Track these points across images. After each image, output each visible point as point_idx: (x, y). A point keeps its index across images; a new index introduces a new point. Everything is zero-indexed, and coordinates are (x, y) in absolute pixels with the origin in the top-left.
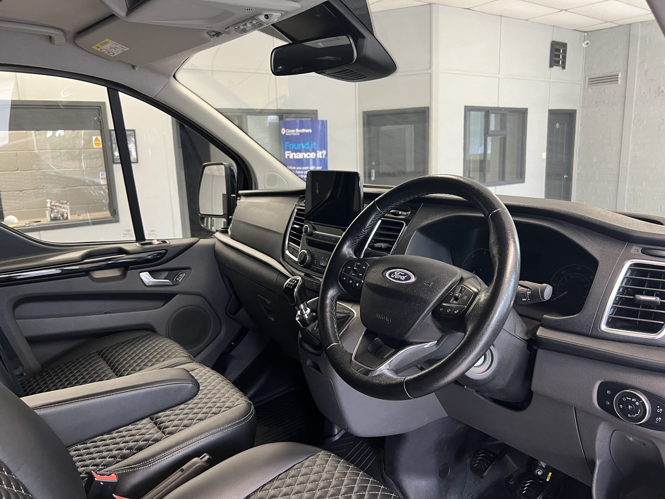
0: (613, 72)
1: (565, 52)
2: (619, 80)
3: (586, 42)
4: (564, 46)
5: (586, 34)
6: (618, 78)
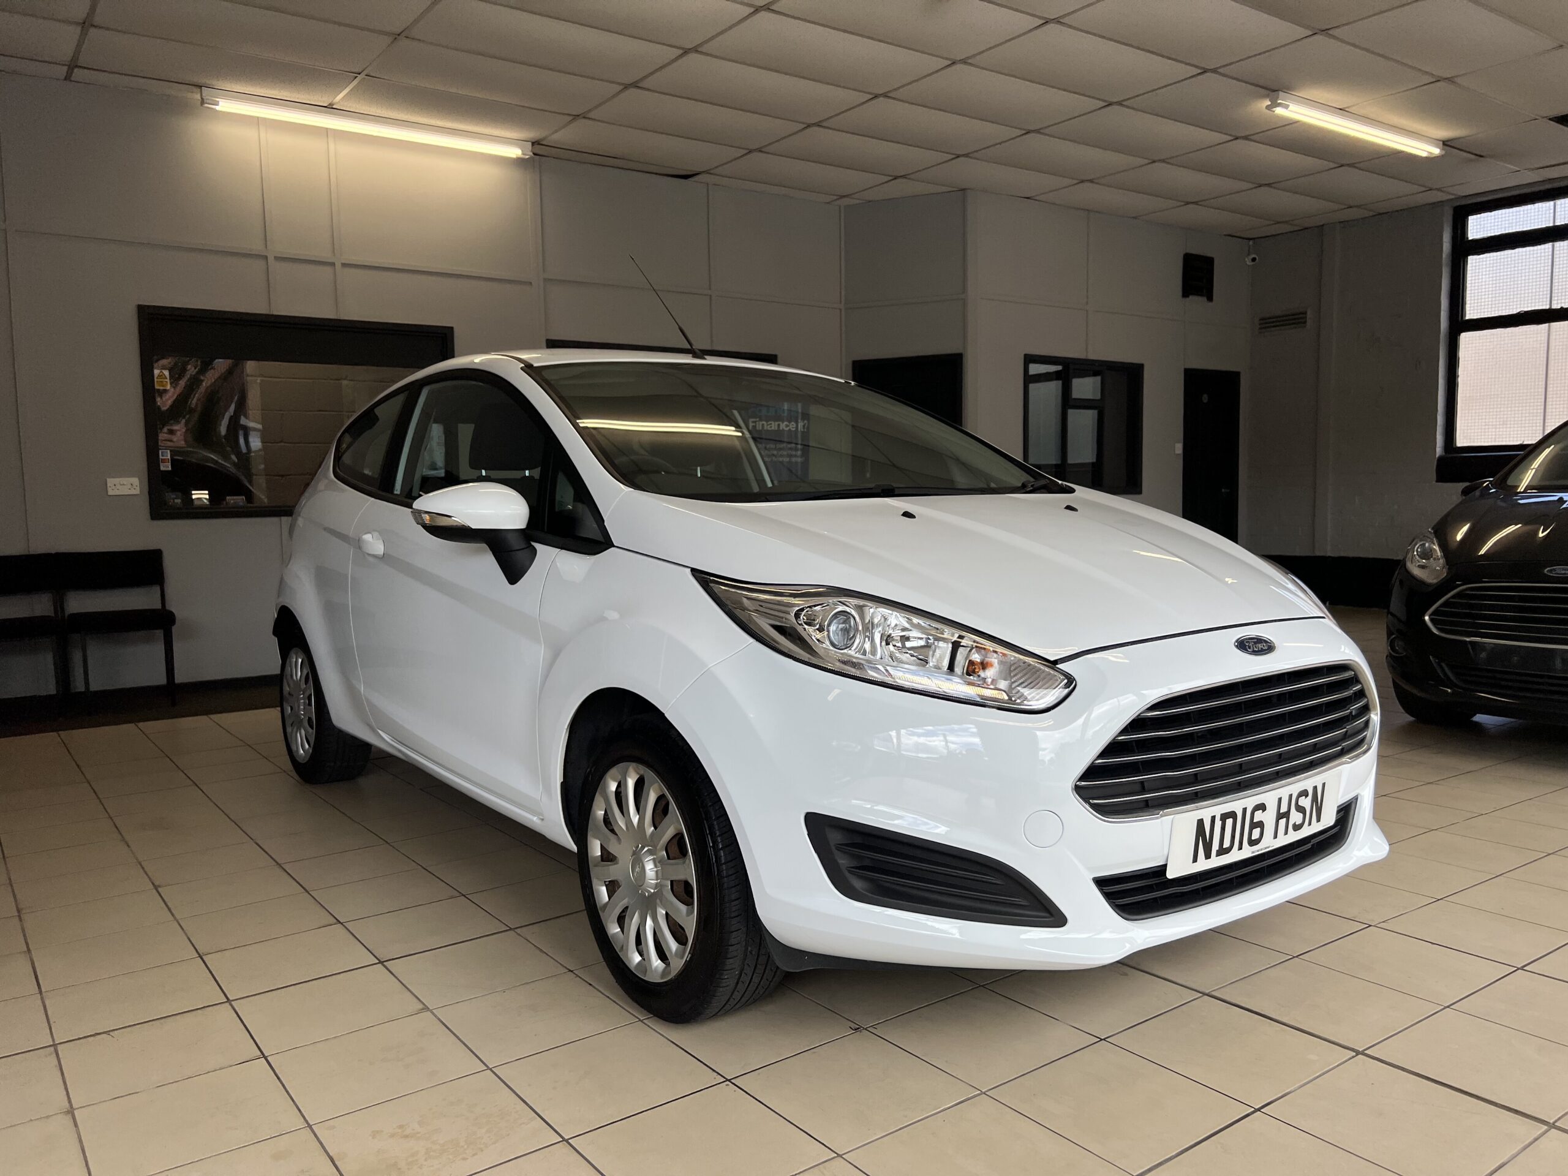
0: (1298, 308)
1: (1211, 271)
2: (1309, 322)
3: (1251, 256)
4: (1209, 262)
5: (1251, 243)
6: (1306, 318)
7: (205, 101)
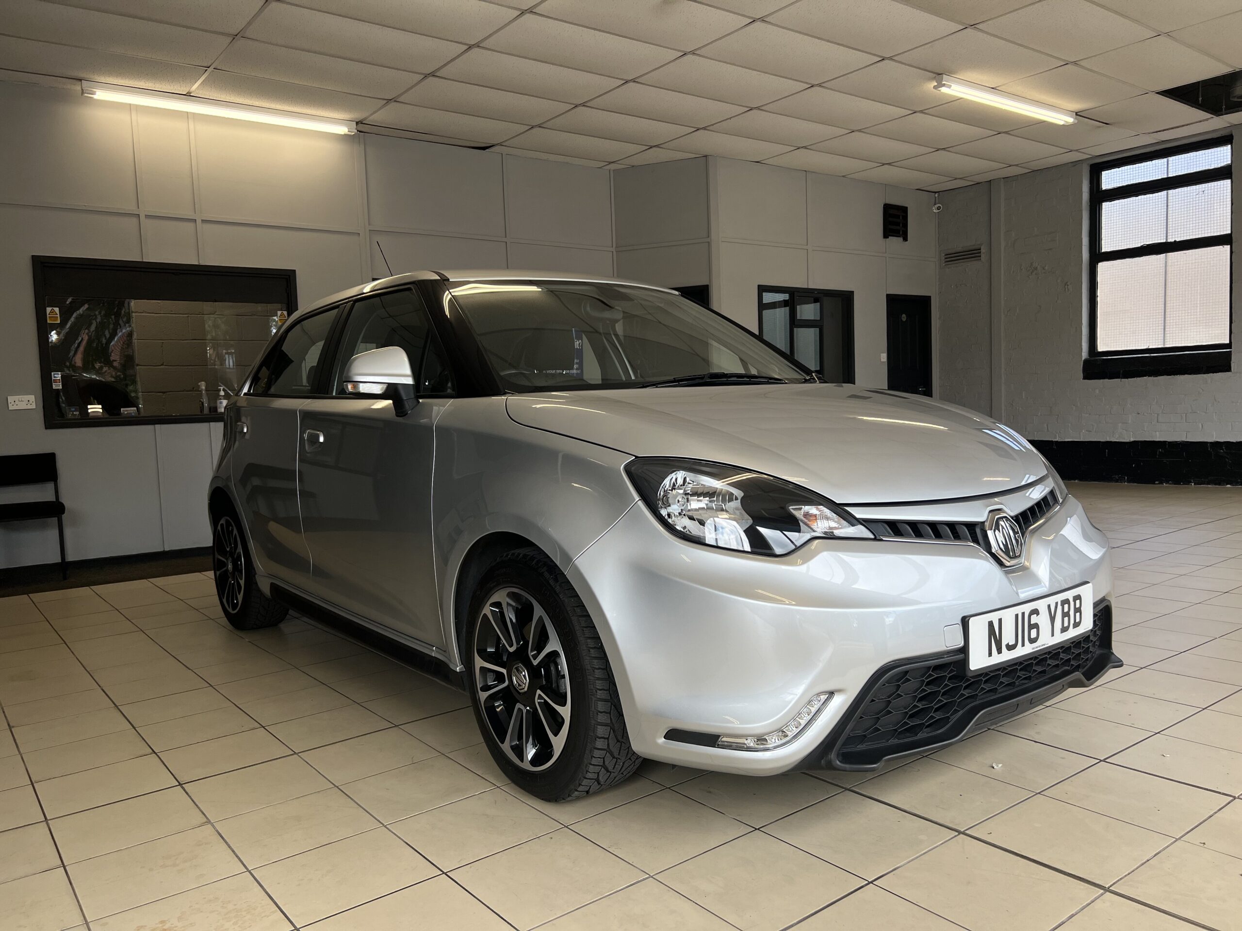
0: (974, 245)
1: (905, 218)
2: (983, 256)
3: (937, 206)
4: (904, 210)
5: (936, 195)
6: (980, 253)
7: (84, 91)
